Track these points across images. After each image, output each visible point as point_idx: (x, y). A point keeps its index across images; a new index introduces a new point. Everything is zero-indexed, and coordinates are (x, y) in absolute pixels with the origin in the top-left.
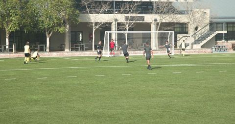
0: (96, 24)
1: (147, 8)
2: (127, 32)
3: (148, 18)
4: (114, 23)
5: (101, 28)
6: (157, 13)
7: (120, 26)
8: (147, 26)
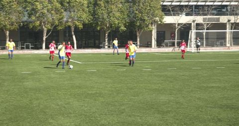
0: (179, 24)
1: (221, 10)
2: (205, 31)
3: (223, 19)
4: (193, 24)
5: (183, 28)
6: (231, 15)
7: (198, 26)
8: (223, 26)
